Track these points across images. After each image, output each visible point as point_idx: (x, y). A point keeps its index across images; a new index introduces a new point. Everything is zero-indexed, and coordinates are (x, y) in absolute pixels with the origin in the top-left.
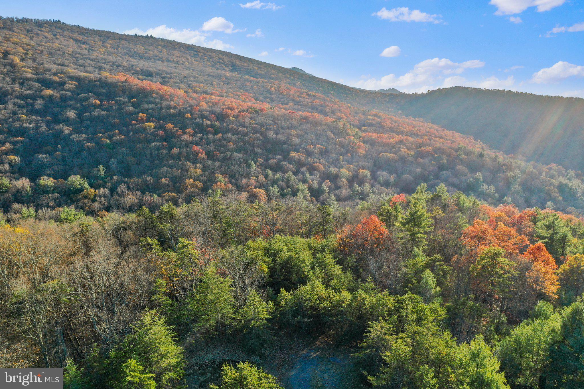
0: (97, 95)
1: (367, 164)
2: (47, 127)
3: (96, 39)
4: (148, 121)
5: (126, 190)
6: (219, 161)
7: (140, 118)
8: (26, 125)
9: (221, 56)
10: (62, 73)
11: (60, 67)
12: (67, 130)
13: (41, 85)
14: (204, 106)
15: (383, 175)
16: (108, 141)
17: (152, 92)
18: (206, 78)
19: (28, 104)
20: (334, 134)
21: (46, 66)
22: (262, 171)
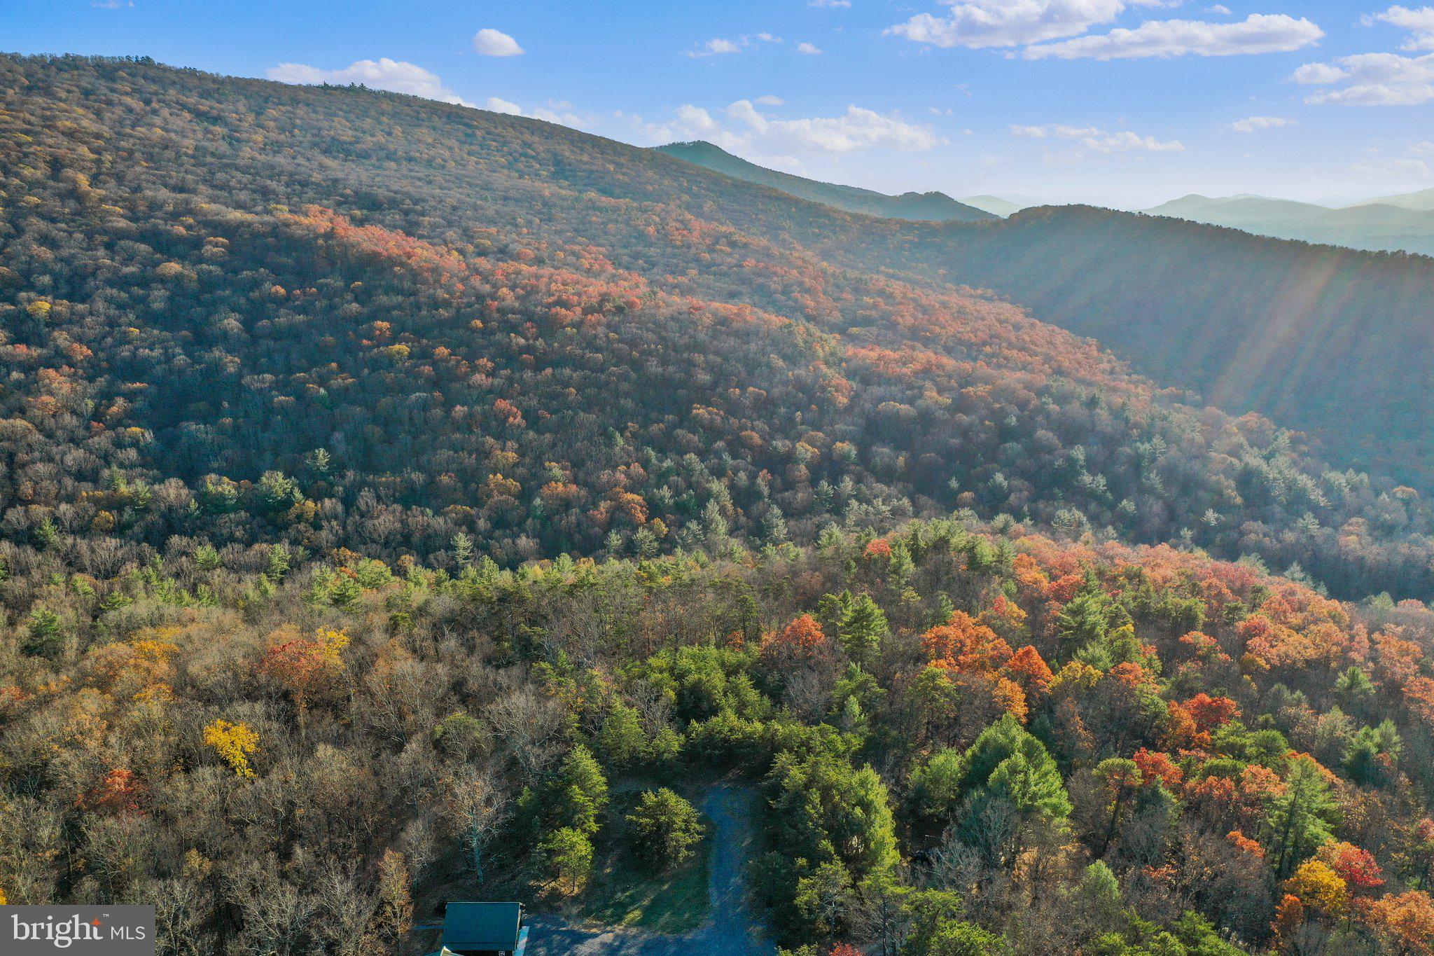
0: (278, 272)
1: (852, 427)
3: (241, 107)
4: (394, 339)
5: (375, 502)
6: (550, 431)
7: (377, 332)
8: (143, 352)
10: (188, 212)
12: (232, 363)
13: (151, 249)
14: (508, 297)
15: (882, 452)
16: (322, 391)
17: (392, 261)
19: (136, 300)
20: (784, 357)
21: (149, 193)
22: (636, 450)
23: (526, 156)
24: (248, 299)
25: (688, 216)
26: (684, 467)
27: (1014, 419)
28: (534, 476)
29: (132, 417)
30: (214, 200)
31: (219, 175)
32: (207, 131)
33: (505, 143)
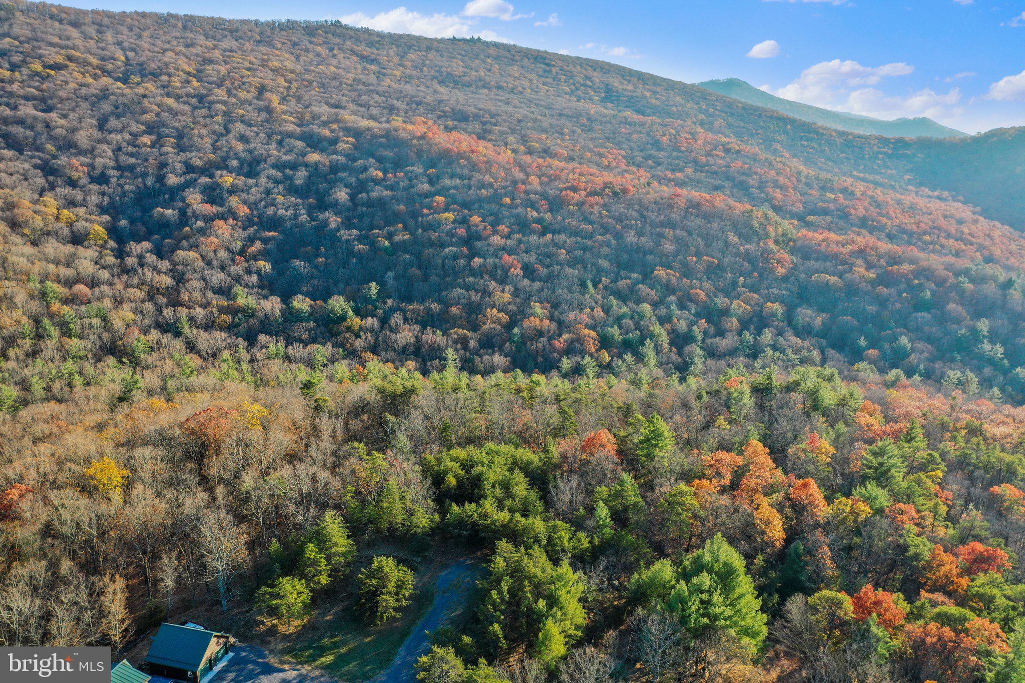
0: (382, 163)
1: (784, 292)
2: (309, 214)
3: (391, 52)
4: (447, 209)
5: (402, 322)
6: (541, 280)
7: (435, 204)
8: (281, 212)
10: (336, 121)
11: (333, 110)
12: (334, 221)
13: (305, 145)
14: (535, 183)
15: (805, 314)
16: (387, 243)
17: (460, 155)
18: (554, 121)
19: (287, 178)
20: (740, 236)
21: (314, 108)
22: (603, 298)
23: (586, 86)
24: (358, 179)
25: (699, 129)
26: (637, 313)
27: (928, 293)
28: (523, 312)
29: (264, 254)
30: (354, 113)
31: (363, 97)
32: (365, 68)
33: (572, 77)
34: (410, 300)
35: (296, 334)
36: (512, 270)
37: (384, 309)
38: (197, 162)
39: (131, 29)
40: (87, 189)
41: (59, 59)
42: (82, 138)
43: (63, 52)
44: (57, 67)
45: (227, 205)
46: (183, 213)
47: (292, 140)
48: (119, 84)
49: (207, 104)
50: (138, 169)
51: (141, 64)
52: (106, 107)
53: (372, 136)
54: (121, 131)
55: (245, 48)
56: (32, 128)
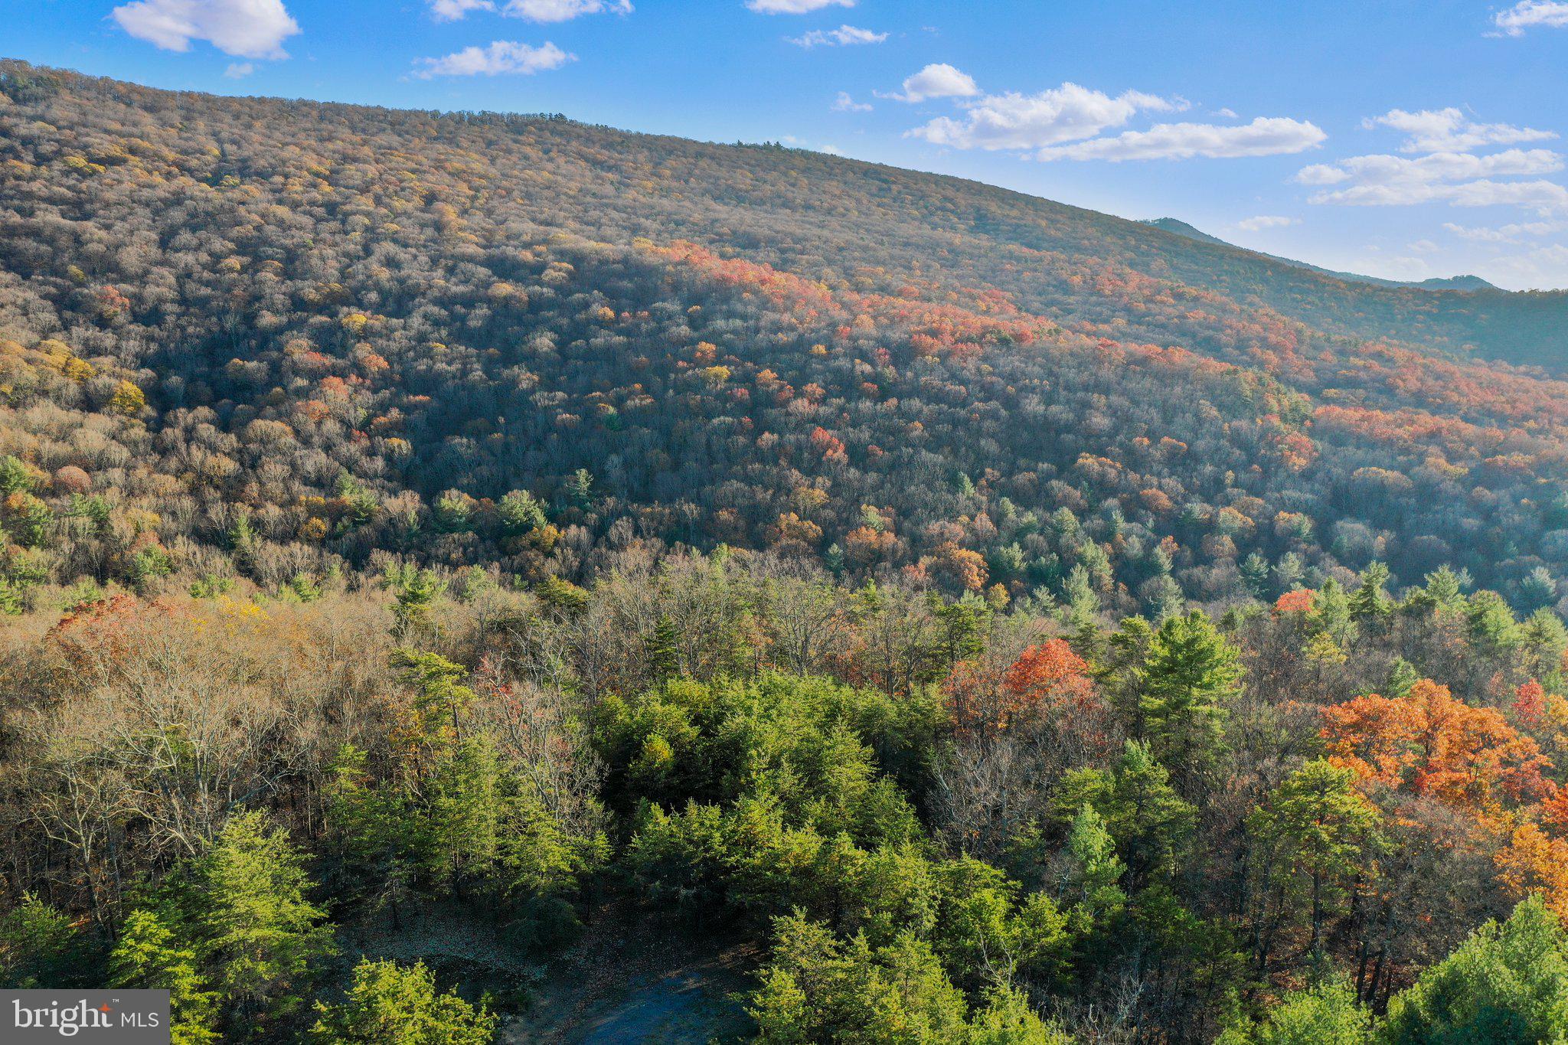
0: (613, 297)
1: (1309, 496)
2: (486, 371)
3: (641, 158)
4: (718, 361)
5: (630, 533)
6: (879, 470)
7: (699, 354)
8: (441, 366)
9: (950, 193)
10: (545, 242)
11: (542, 228)
12: (526, 378)
13: (490, 273)
14: (867, 324)
15: (1352, 531)
16: (612, 410)
17: (744, 287)
18: (896, 252)
19: (454, 317)
20: (1221, 407)
21: (512, 225)
22: (990, 501)
24: (572, 320)
26: (1052, 526)
29: (399, 429)
30: (575, 232)
31: (592, 213)
33: (923, 198)
34: (648, 501)
35: (441, 551)
36: (830, 452)
37: (600, 514)
38: (310, 294)
39: (237, 117)
40: (125, 330)
41: (116, 151)
42: (130, 258)
43: (123, 141)
44: (110, 161)
45: (351, 355)
46: (275, 368)
47: (470, 266)
48: (204, 186)
49: (340, 216)
50: (214, 303)
51: (244, 161)
52: (177, 215)
53: (600, 261)
54: (197, 248)
55: (412, 145)
56: (51, 241)
